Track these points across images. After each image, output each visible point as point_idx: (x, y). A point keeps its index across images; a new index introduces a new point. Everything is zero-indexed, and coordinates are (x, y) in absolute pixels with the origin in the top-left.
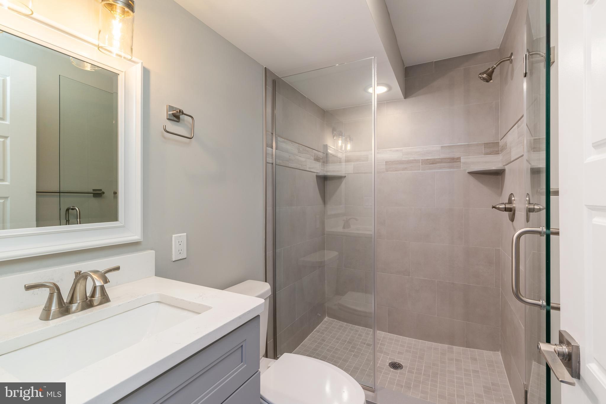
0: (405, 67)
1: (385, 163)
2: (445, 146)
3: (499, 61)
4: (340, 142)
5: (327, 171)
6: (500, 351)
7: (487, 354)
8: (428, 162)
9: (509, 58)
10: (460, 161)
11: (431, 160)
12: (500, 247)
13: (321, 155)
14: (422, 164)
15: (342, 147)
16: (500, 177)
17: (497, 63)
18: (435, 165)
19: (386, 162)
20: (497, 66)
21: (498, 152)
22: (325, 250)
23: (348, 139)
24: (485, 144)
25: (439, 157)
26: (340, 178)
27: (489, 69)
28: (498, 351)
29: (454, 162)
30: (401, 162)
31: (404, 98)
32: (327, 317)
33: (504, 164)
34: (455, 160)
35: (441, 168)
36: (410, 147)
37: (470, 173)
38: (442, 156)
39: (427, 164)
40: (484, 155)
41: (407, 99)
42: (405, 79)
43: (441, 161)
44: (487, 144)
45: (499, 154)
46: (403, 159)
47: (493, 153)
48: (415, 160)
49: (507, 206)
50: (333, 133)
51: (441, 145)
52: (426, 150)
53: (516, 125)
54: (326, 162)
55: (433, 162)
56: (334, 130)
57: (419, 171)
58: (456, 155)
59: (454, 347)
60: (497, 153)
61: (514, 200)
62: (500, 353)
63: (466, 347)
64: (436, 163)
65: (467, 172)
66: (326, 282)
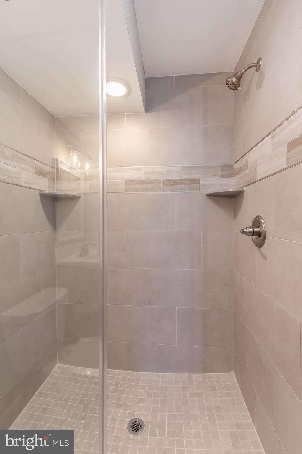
0: (145, 78)
1: (125, 183)
2: (184, 167)
3: (247, 66)
4: (75, 158)
5: (57, 190)
6: (233, 371)
7: (224, 376)
8: (168, 183)
9: (257, 64)
10: (199, 183)
11: (172, 181)
12: (234, 269)
13: (47, 169)
14: (163, 185)
15: (77, 164)
16: (234, 200)
17: (245, 68)
18: (175, 186)
19: (126, 181)
20: (245, 71)
21: (233, 175)
22: (55, 287)
23: (87, 157)
24: (221, 166)
25: (179, 178)
26: (74, 199)
27: (238, 73)
28: (232, 372)
29: (193, 184)
30: (141, 182)
31: (144, 111)
32: (58, 364)
33: (242, 185)
34: (194, 182)
35: (181, 190)
36: (151, 166)
37: (208, 195)
38: (183, 177)
39: (167, 185)
40: (220, 178)
41: (147, 114)
42: (146, 91)
43: (182, 182)
44: (223, 166)
45: (233, 177)
46: (144, 179)
47: (228, 176)
48: (156, 180)
49: (256, 230)
50: (67, 148)
51: (181, 166)
52: (167, 170)
53: (270, 136)
54: (57, 179)
55: (174, 183)
56: (68, 143)
57: (160, 192)
58: (196, 177)
59: (194, 375)
60: (231, 176)
61: (264, 223)
62: (233, 373)
63: (204, 373)
64: (176, 185)
65: (205, 194)
66: (57, 322)
